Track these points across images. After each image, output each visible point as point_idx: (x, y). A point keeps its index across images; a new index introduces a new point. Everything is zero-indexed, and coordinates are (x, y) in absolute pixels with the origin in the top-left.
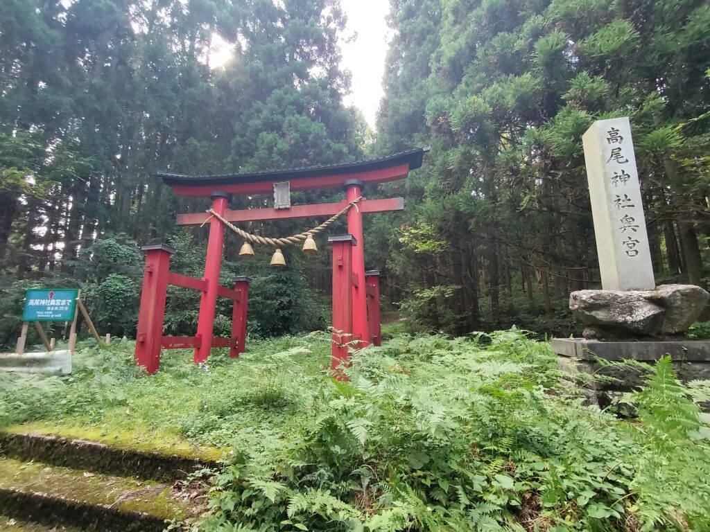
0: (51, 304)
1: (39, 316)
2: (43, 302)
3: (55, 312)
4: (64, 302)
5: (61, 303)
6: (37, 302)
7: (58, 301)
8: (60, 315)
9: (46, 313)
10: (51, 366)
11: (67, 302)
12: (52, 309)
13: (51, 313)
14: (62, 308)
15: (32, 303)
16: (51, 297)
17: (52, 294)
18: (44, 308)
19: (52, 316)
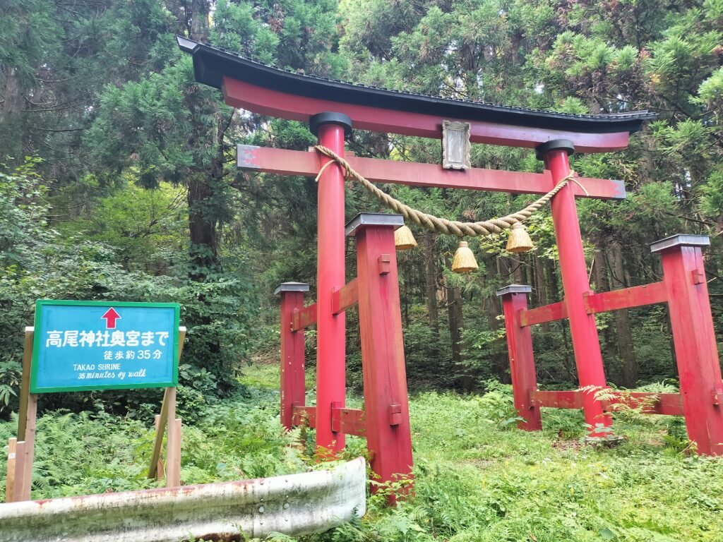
0: (114, 343)
1: (82, 376)
2: (89, 338)
3: (126, 365)
4: (148, 338)
5: (140, 339)
6: (71, 338)
7: (133, 335)
8: (142, 373)
9: (101, 367)
10: (335, 503)
11: (156, 338)
12: (119, 355)
13: (116, 367)
14: (145, 355)
15: (53, 339)
16: (111, 324)
17: (111, 317)
18: (93, 355)
19: (122, 375)
